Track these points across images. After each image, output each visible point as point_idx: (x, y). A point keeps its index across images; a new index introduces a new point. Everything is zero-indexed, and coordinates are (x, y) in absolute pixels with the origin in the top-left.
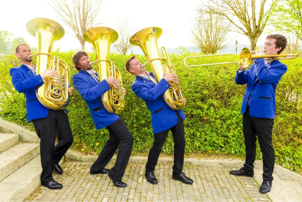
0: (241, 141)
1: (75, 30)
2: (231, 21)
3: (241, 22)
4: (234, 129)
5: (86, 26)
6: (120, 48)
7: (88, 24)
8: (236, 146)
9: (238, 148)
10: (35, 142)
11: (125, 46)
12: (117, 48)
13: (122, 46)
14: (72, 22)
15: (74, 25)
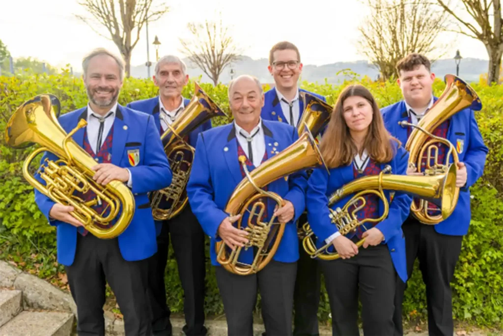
0: (486, 291)
1: (111, 25)
2: (446, 9)
3: (468, 10)
4: (469, 263)
5: (134, 17)
6: (205, 65)
7: (137, 12)
8: (474, 302)
9: (479, 306)
10: (6, 287)
11: (216, 59)
12: (200, 64)
13: (210, 61)
14: (103, 7)
15: (107, 13)
